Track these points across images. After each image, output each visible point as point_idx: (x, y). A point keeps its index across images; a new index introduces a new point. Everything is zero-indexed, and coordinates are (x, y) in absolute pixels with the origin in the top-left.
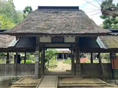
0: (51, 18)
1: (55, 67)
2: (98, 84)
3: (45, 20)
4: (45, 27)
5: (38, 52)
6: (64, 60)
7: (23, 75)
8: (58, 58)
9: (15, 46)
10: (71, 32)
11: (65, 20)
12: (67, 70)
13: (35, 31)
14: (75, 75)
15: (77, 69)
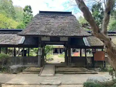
0: (50, 22)
1: (52, 60)
2: (82, 70)
3: (46, 25)
4: (47, 30)
5: (40, 47)
6: (59, 54)
7: (28, 65)
8: (53, 53)
9: (23, 43)
10: (65, 35)
11: (61, 24)
12: (61, 62)
13: (40, 34)
14: (67, 64)
15: (68, 61)
